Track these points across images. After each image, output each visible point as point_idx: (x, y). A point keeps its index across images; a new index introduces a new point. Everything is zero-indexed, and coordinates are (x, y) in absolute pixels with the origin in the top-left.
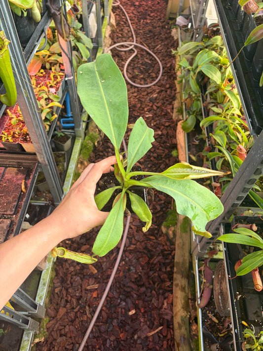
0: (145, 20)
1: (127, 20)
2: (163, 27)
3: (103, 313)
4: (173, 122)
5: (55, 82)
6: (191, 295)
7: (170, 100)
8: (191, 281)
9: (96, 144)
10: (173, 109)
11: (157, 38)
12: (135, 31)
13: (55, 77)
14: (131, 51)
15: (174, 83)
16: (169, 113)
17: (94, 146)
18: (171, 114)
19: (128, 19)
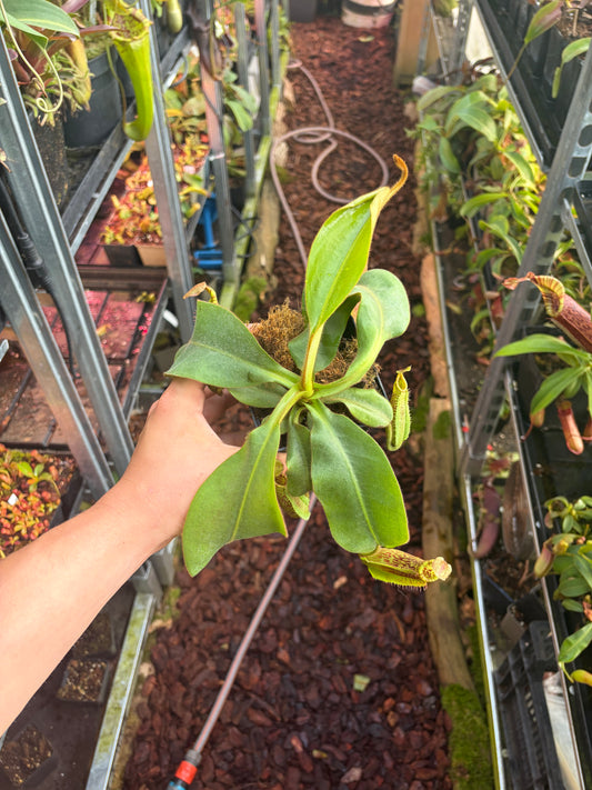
0: (351, 93)
1: (315, 93)
2: (388, 102)
3: (285, 585)
4: (413, 259)
5: (193, 159)
6: (460, 550)
7: (406, 223)
8: (459, 528)
9: (262, 297)
10: (411, 236)
11: (377, 122)
12: (332, 111)
13: (194, 153)
14: (326, 143)
15: (412, 194)
16: (405, 245)
17: (259, 302)
18: (409, 245)
19: (318, 91)
